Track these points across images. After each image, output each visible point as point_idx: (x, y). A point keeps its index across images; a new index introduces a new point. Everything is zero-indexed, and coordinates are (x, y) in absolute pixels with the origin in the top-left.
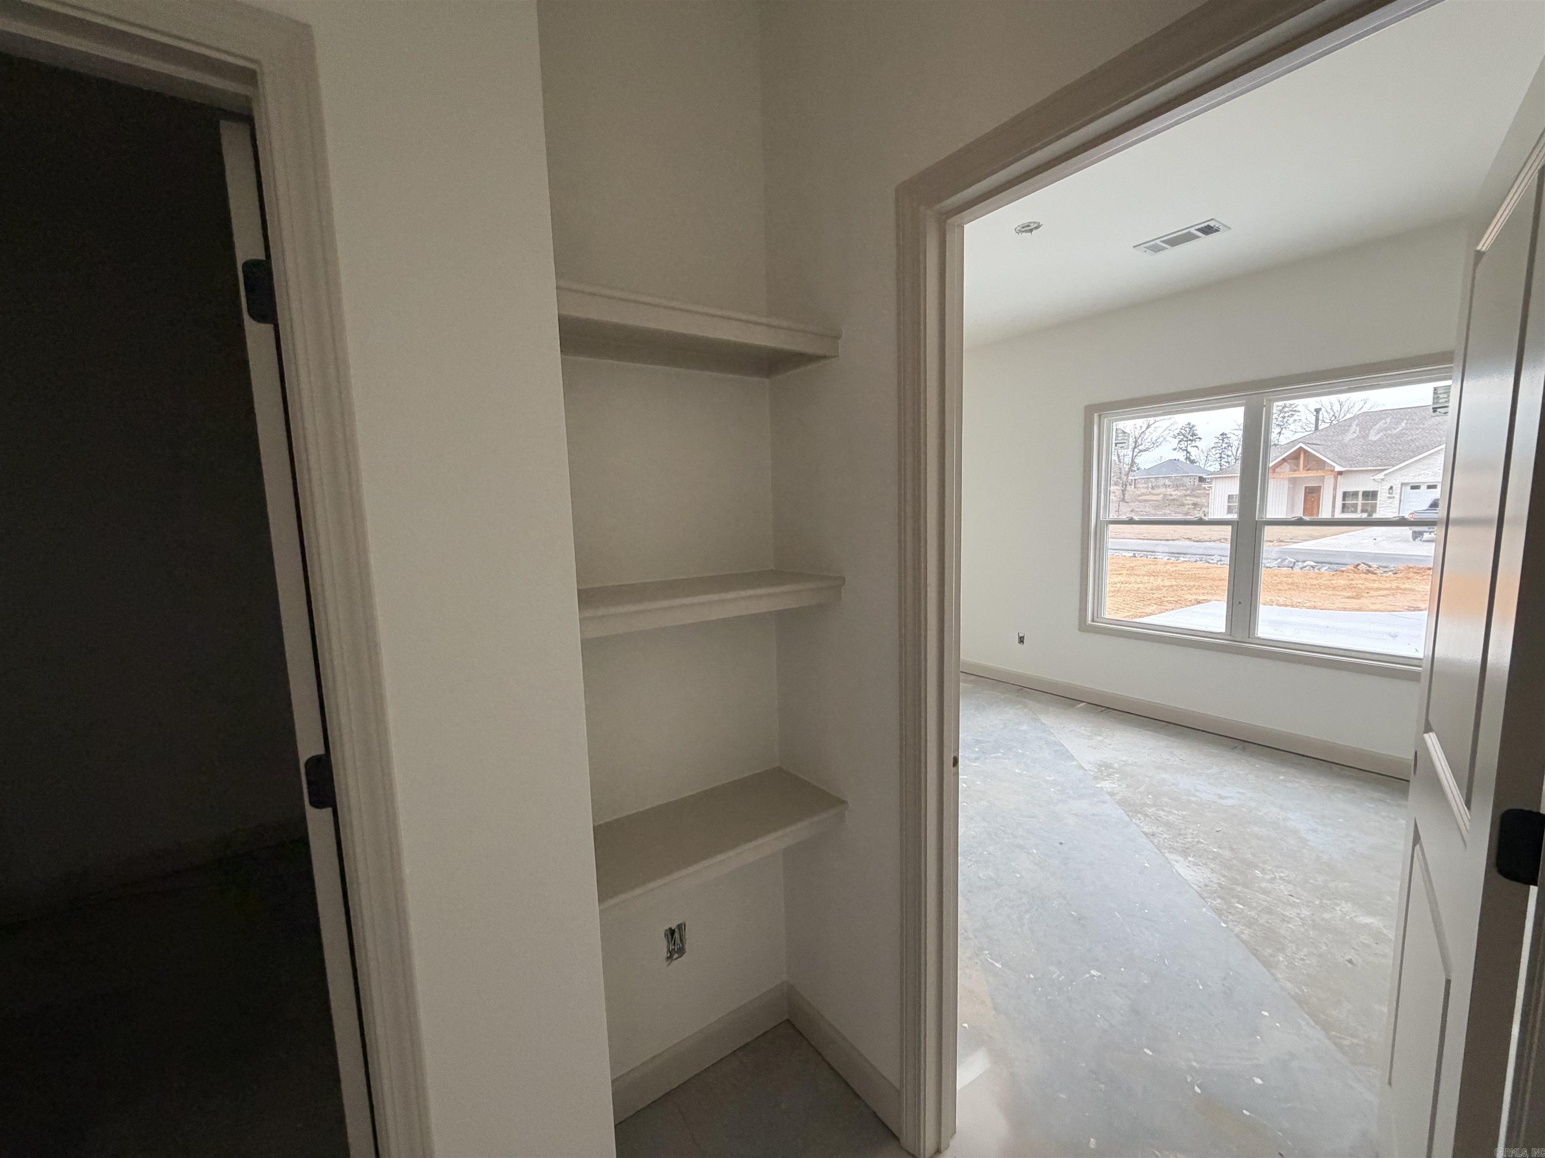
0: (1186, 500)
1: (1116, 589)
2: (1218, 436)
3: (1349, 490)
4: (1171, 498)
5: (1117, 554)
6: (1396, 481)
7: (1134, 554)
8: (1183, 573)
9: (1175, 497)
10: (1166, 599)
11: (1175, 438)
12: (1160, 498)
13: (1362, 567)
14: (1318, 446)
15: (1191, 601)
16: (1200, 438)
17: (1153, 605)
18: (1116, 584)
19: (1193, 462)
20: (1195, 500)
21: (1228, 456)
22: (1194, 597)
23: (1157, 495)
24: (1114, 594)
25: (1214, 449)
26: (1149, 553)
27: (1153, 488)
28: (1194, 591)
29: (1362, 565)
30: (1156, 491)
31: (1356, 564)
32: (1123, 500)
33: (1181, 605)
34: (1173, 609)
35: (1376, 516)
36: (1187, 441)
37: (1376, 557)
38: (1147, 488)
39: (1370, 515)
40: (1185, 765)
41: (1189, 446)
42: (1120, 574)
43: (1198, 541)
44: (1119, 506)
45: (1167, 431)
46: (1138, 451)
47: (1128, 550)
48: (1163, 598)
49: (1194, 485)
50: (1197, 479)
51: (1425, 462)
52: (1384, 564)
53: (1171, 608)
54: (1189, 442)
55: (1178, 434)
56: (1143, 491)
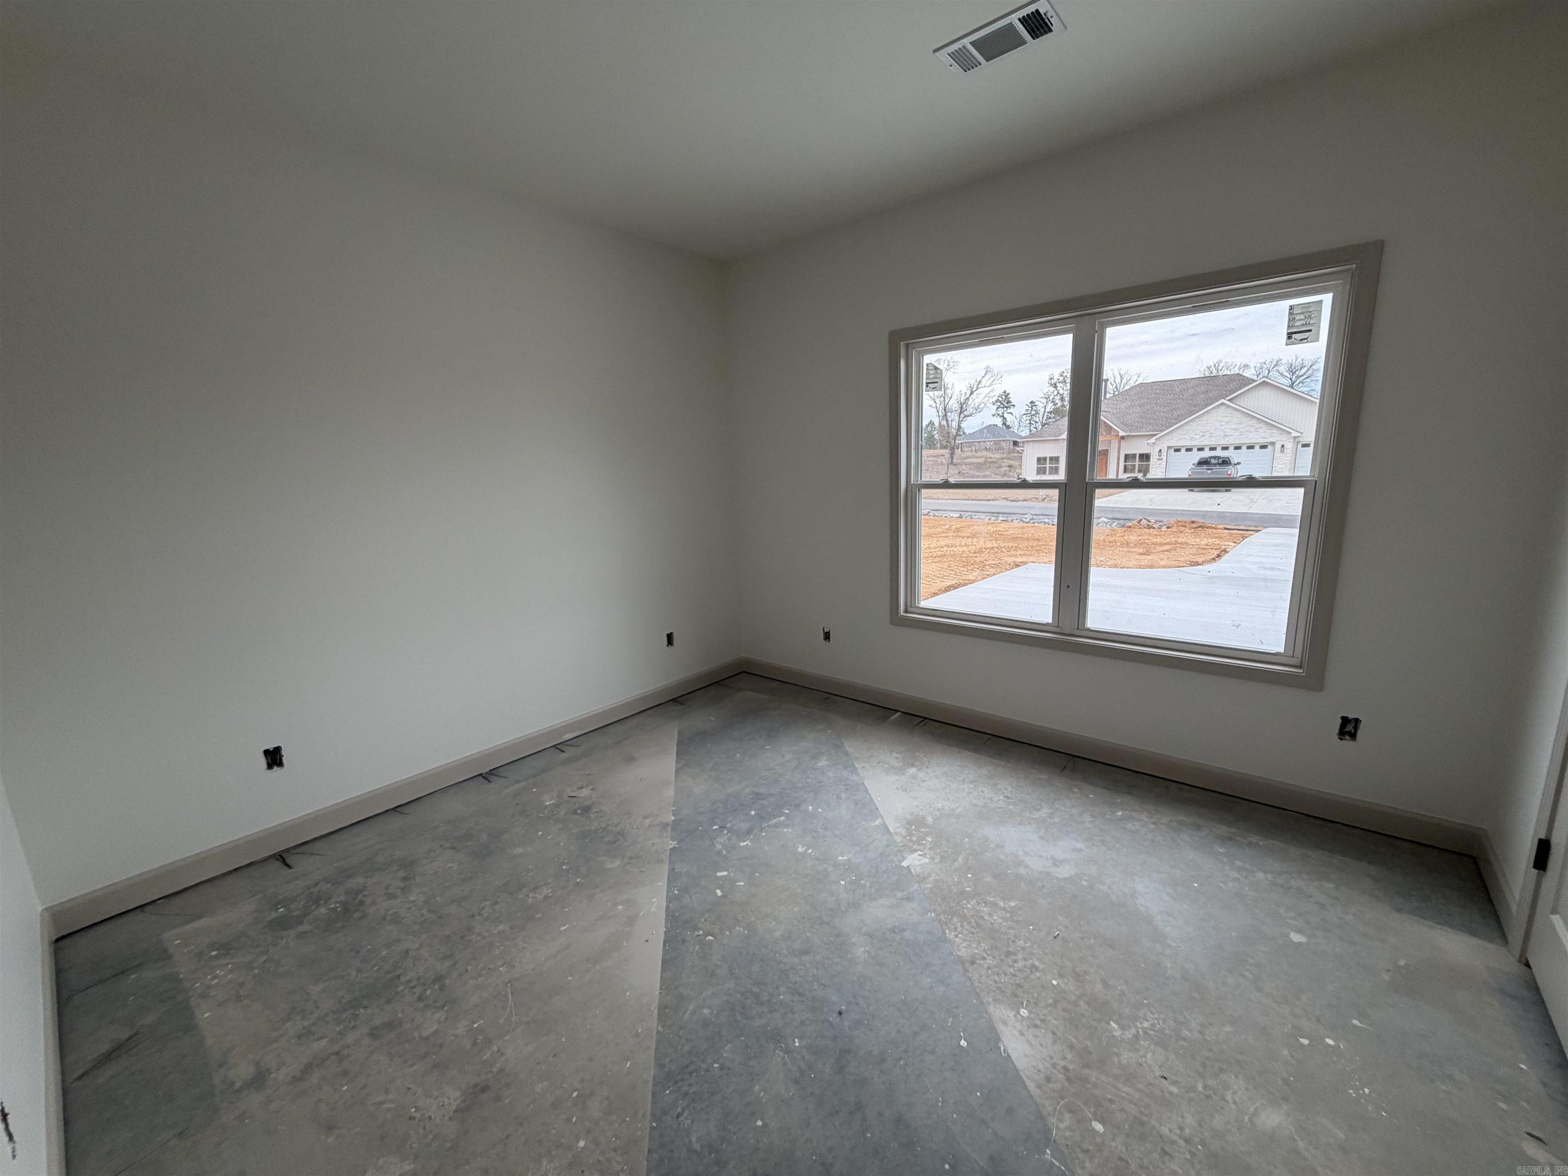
0: (1003, 462)
1: (943, 553)
2: (1028, 404)
3: (1129, 453)
4: (991, 460)
5: (946, 515)
6: (1164, 446)
7: (960, 515)
8: (1003, 533)
9: (994, 460)
10: (987, 563)
11: (994, 405)
12: (982, 460)
13: (1144, 522)
14: (1106, 413)
15: (1010, 564)
16: (1014, 406)
17: (975, 570)
18: (942, 547)
19: (1008, 427)
20: (1011, 462)
21: (1036, 422)
22: (1013, 559)
23: (979, 458)
24: (940, 559)
25: (1025, 416)
26: (973, 514)
27: (976, 451)
28: (1012, 552)
29: (1144, 520)
30: (979, 454)
31: (1139, 519)
32: (952, 463)
33: (1001, 569)
34: (994, 574)
35: (1150, 476)
36: (1003, 408)
37: (1152, 512)
38: (972, 451)
39: (1145, 475)
40: (1011, 807)
41: (1005, 412)
42: (946, 537)
43: (1013, 501)
44: (948, 468)
45: (987, 398)
46: (963, 416)
47: (954, 511)
48: (985, 562)
49: (1009, 448)
50: (1012, 443)
51: (1185, 428)
52: (1160, 519)
53: (992, 573)
54: (1005, 409)
55: (996, 402)
56: (969, 454)
